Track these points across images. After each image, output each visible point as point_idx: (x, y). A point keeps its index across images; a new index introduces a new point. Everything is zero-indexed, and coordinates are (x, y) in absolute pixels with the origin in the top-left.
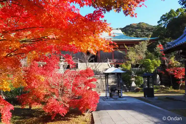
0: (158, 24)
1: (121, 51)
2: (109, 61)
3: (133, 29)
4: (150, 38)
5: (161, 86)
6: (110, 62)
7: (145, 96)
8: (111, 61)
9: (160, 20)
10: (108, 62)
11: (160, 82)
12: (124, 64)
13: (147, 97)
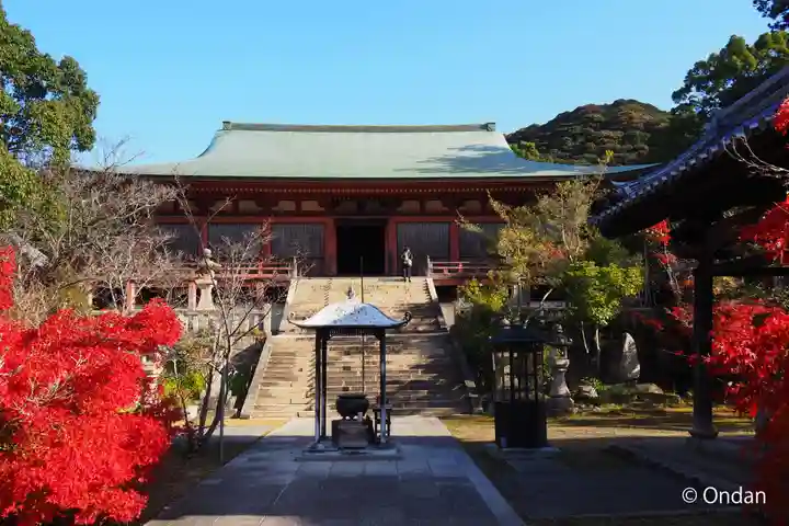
0: (675, 106)
1: (474, 223)
2: (435, 271)
3: (588, 129)
4: (608, 165)
5: (641, 387)
6: (437, 276)
7: (498, 441)
8: (442, 271)
9: (683, 85)
10: (429, 273)
11: (638, 368)
12: (474, 282)
13: (508, 446)
